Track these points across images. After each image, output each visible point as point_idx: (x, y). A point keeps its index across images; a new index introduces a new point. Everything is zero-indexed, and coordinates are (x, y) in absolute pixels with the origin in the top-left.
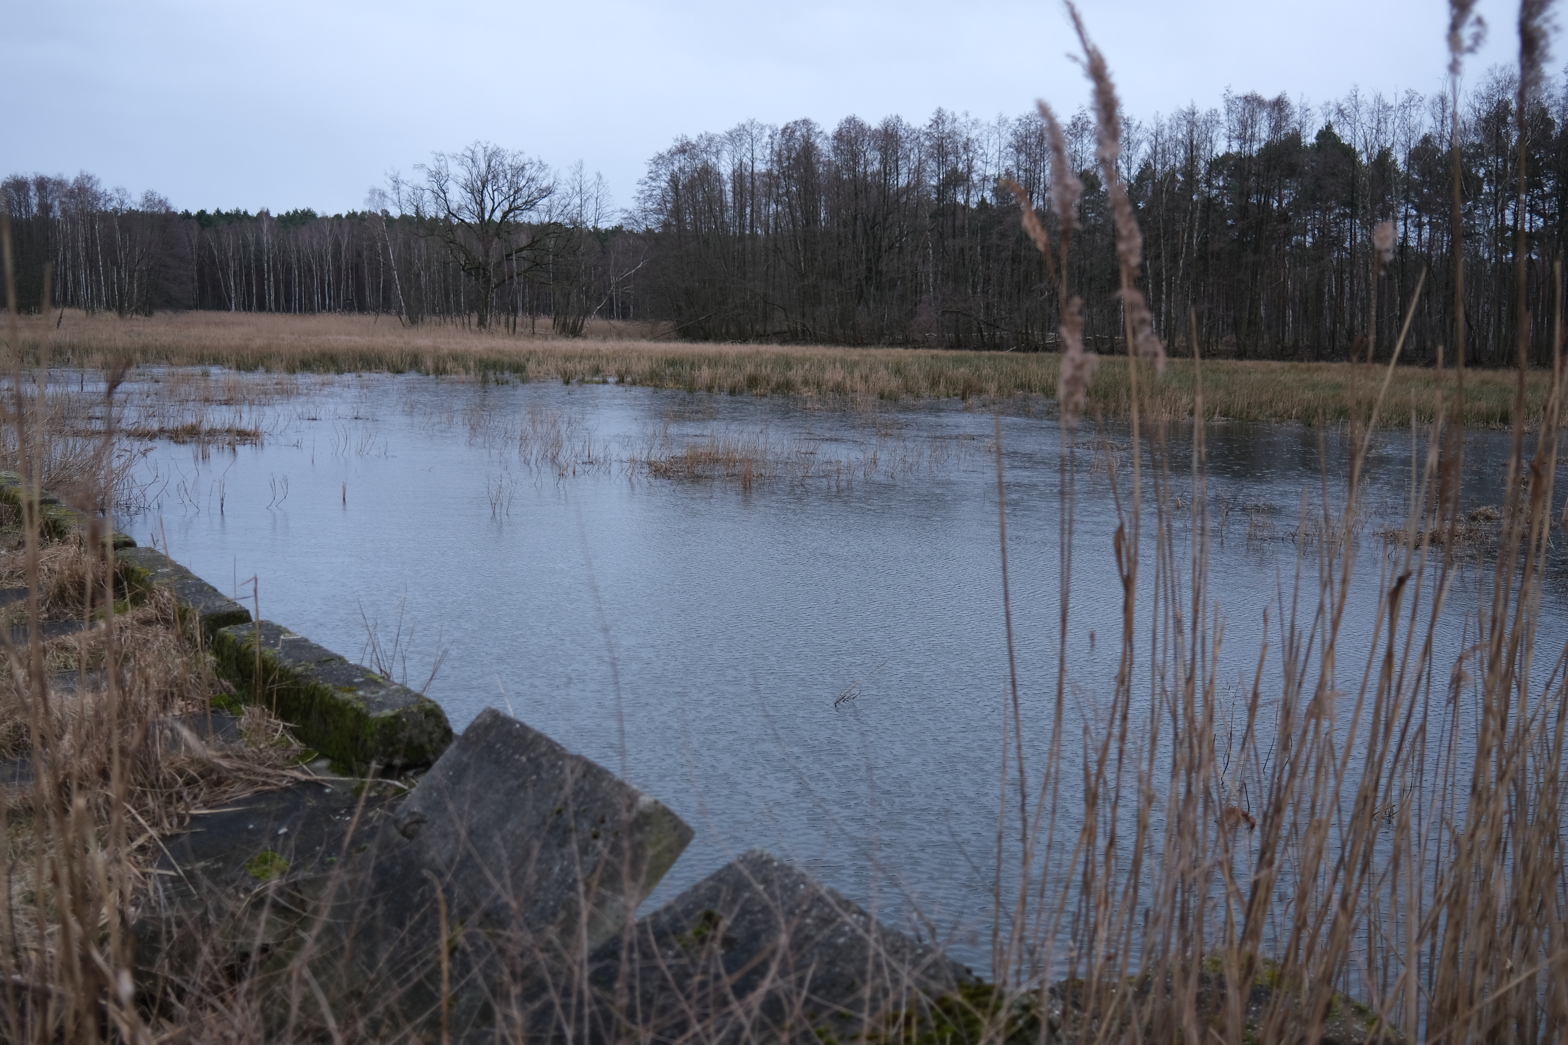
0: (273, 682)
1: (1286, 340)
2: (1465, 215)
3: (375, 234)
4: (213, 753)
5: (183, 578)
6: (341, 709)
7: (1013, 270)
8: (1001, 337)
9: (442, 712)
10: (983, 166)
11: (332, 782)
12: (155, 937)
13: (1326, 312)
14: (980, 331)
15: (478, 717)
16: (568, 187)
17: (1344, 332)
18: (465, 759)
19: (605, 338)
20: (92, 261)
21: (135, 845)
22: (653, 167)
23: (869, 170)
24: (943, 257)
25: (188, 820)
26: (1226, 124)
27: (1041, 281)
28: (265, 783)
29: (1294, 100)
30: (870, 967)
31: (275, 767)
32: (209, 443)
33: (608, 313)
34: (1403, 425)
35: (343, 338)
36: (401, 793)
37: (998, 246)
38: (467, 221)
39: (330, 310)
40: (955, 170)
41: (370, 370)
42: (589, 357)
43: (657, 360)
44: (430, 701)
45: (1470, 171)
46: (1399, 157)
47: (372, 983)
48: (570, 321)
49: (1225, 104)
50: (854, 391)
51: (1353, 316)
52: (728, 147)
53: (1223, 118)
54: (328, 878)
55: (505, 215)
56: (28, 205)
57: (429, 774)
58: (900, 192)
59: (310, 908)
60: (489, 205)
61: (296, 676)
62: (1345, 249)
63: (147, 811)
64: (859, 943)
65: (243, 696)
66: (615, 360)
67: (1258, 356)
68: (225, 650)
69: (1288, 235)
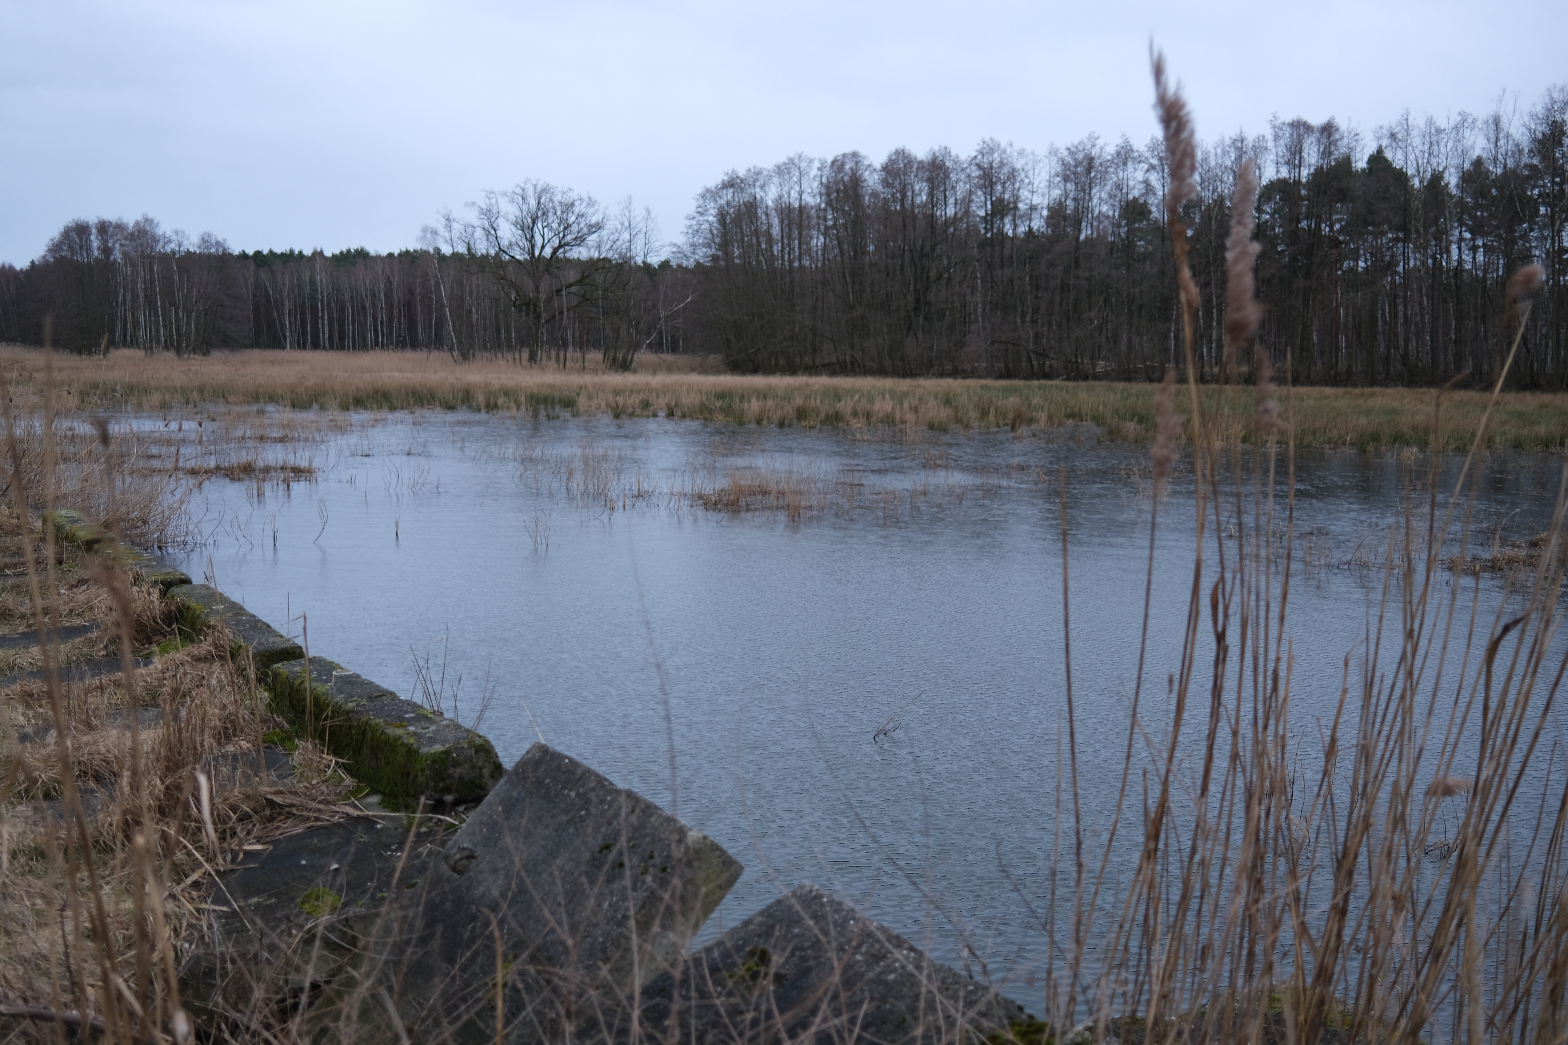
0: (326, 719)
1: (1340, 366)
2: (1521, 237)
3: (429, 271)
4: (267, 789)
5: (237, 614)
6: (392, 744)
7: (1062, 299)
8: (1051, 366)
9: (492, 747)
10: (1030, 196)
11: (383, 818)
12: (210, 973)
13: (1380, 337)
14: (1029, 360)
15: (528, 752)
16: (617, 223)
17: (1399, 357)
18: (514, 794)
19: (655, 372)
20: (150, 301)
21: (189, 881)
22: (701, 201)
23: (918, 200)
24: (992, 287)
25: (241, 855)
26: (1274, 150)
27: (1090, 309)
28: (317, 819)
29: (1342, 124)
30: (922, 1004)
31: (327, 803)
32: (264, 480)
33: (657, 347)
34: (1459, 450)
35: (396, 374)
36: (451, 829)
37: (1047, 275)
38: (518, 257)
39: (383, 346)
40: (1001, 200)
41: (423, 406)
42: (639, 391)
43: (706, 393)
44: (480, 736)
45: (1525, 192)
46: (1452, 180)
47: (423, 1020)
48: (620, 355)
49: (1272, 131)
50: (903, 422)
51: (1407, 341)
52: (776, 180)
53: (1271, 144)
54: (377, 915)
55: (555, 251)
56: (89, 248)
57: (480, 809)
58: (947, 223)
59: (361, 944)
60: (539, 241)
61: (348, 712)
62: (1397, 273)
63: (202, 847)
64: (909, 980)
65: (296, 732)
66: (664, 393)
67: (1312, 383)
68: (278, 686)
69: (1340, 260)
